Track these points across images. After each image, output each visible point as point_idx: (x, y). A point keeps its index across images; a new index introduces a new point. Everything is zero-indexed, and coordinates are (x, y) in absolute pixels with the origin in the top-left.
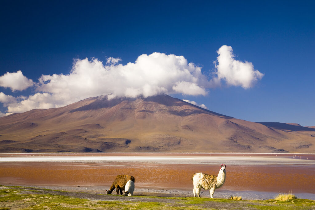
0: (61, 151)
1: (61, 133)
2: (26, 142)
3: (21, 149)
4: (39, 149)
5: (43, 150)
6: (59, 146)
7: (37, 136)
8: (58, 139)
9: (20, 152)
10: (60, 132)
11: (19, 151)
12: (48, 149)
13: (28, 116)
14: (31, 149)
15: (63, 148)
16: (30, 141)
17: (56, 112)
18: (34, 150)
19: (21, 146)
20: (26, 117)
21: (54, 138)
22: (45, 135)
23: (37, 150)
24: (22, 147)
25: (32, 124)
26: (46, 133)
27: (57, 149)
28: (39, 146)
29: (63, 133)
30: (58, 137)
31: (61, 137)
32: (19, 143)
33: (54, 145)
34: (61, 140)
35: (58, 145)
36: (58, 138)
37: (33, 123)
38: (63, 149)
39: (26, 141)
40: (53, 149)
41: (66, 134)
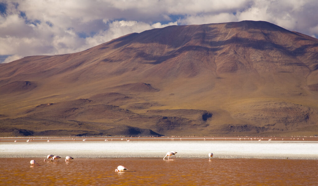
0: (85, 133)
1: (81, 99)
2: (20, 116)
3: (13, 130)
4: (44, 130)
5: (53, 131)
6: (80, 124)
7: (37, 105)
8: (76, 111)
9: (11, 136)
10: (78, 98)
11: (9, 133)
12: (62, 130)
13: (17, 69)
14: (29, 129)
15: (88, 127)
16: (26, 115)
17: (68, 61)
18: (35, 131)
19: (11, 124)
20: (14, 72)
21: (70, 110)
22: (51, 104)
23: (41, 131)
24: (13, 126)
25: (25, 83)
26: (53, 101)
27: (76, 129)
28: (45, 123)
29: (85, 101)
30: (76, 107)
31: (82, 108)
32: (5, 118)
33: (70, 122)
34: (82, 113)
35: (78, 122)
36: (76, 109)
37: (27, 82)
38: (88, 130)
39: (18, 114)
40: (70, 129)
41: (90, 101)
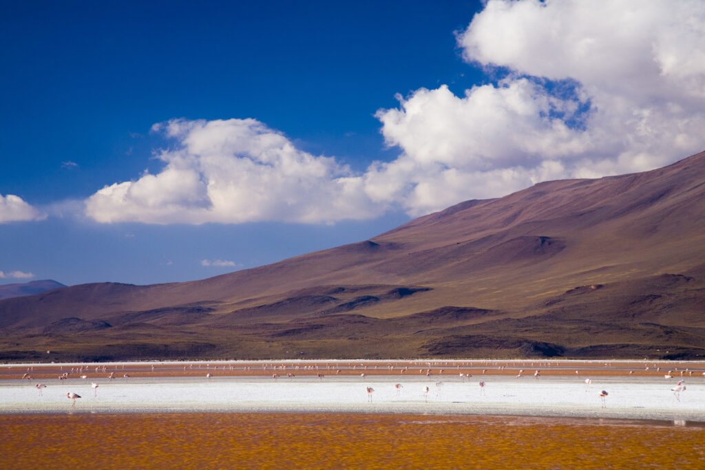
0: (681, 351)
1: (666, 276)
2: (532, 313)
3: (519, 343)
4: (587, 345)
5: (606, 346)
6: (667, 333)
7: (568, 289)
8: (657, 301)
9: (517, 356)
10: (660, 273)
11: (513, 351)
12: (628, 346)
13: (520, 212)
14: (555, 342)
15: (687, 340)
16: (544, 311)
17: (632, 190)
18: (567, 346)
19: (516, 331)
20: (515, 216)
21: (643, 299)
22: (599, 287)
23: (581, 346)
24: (520, 335)
25: (540, 240)
26: (601, 279)
27: (660, 343)
28: (587, 330)
29: (675, 279)
30: (657, 293)
31: (670, 295)
32: (501, 317)
33: (644, 327)
34: (671, 306)
35: (662, 327)
36: (656, 297)
37: (544, 239)
38: (688, 346)
39: (527, 309)
40: (649, 343)
41: (688, 279)
